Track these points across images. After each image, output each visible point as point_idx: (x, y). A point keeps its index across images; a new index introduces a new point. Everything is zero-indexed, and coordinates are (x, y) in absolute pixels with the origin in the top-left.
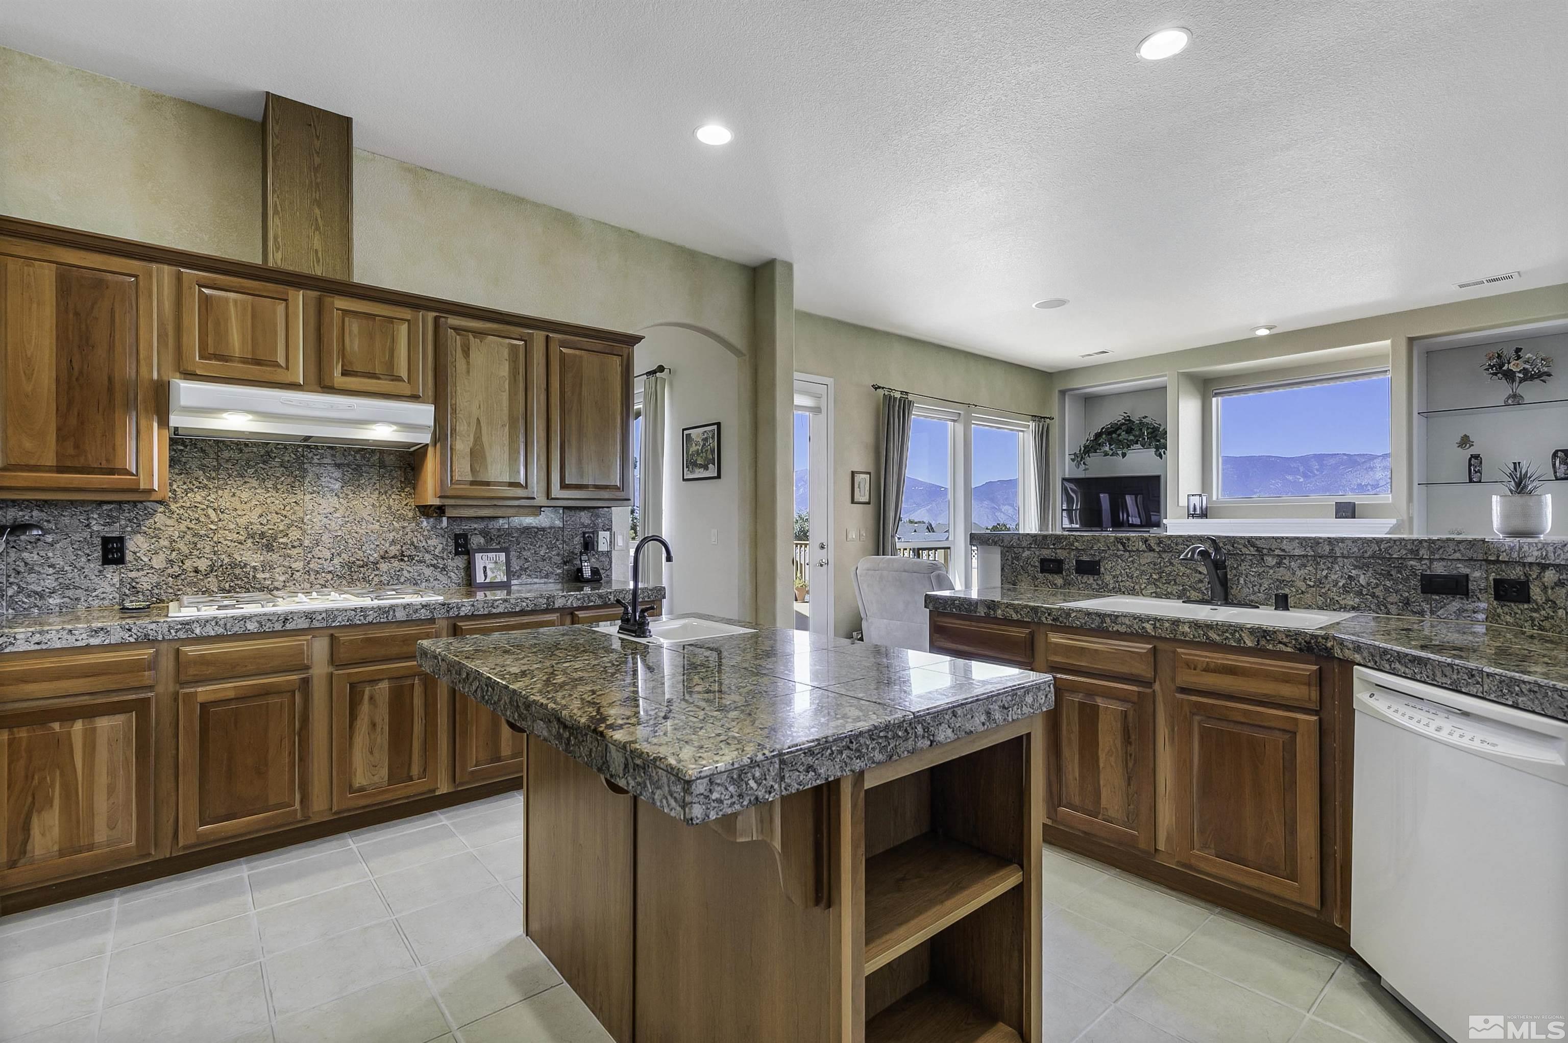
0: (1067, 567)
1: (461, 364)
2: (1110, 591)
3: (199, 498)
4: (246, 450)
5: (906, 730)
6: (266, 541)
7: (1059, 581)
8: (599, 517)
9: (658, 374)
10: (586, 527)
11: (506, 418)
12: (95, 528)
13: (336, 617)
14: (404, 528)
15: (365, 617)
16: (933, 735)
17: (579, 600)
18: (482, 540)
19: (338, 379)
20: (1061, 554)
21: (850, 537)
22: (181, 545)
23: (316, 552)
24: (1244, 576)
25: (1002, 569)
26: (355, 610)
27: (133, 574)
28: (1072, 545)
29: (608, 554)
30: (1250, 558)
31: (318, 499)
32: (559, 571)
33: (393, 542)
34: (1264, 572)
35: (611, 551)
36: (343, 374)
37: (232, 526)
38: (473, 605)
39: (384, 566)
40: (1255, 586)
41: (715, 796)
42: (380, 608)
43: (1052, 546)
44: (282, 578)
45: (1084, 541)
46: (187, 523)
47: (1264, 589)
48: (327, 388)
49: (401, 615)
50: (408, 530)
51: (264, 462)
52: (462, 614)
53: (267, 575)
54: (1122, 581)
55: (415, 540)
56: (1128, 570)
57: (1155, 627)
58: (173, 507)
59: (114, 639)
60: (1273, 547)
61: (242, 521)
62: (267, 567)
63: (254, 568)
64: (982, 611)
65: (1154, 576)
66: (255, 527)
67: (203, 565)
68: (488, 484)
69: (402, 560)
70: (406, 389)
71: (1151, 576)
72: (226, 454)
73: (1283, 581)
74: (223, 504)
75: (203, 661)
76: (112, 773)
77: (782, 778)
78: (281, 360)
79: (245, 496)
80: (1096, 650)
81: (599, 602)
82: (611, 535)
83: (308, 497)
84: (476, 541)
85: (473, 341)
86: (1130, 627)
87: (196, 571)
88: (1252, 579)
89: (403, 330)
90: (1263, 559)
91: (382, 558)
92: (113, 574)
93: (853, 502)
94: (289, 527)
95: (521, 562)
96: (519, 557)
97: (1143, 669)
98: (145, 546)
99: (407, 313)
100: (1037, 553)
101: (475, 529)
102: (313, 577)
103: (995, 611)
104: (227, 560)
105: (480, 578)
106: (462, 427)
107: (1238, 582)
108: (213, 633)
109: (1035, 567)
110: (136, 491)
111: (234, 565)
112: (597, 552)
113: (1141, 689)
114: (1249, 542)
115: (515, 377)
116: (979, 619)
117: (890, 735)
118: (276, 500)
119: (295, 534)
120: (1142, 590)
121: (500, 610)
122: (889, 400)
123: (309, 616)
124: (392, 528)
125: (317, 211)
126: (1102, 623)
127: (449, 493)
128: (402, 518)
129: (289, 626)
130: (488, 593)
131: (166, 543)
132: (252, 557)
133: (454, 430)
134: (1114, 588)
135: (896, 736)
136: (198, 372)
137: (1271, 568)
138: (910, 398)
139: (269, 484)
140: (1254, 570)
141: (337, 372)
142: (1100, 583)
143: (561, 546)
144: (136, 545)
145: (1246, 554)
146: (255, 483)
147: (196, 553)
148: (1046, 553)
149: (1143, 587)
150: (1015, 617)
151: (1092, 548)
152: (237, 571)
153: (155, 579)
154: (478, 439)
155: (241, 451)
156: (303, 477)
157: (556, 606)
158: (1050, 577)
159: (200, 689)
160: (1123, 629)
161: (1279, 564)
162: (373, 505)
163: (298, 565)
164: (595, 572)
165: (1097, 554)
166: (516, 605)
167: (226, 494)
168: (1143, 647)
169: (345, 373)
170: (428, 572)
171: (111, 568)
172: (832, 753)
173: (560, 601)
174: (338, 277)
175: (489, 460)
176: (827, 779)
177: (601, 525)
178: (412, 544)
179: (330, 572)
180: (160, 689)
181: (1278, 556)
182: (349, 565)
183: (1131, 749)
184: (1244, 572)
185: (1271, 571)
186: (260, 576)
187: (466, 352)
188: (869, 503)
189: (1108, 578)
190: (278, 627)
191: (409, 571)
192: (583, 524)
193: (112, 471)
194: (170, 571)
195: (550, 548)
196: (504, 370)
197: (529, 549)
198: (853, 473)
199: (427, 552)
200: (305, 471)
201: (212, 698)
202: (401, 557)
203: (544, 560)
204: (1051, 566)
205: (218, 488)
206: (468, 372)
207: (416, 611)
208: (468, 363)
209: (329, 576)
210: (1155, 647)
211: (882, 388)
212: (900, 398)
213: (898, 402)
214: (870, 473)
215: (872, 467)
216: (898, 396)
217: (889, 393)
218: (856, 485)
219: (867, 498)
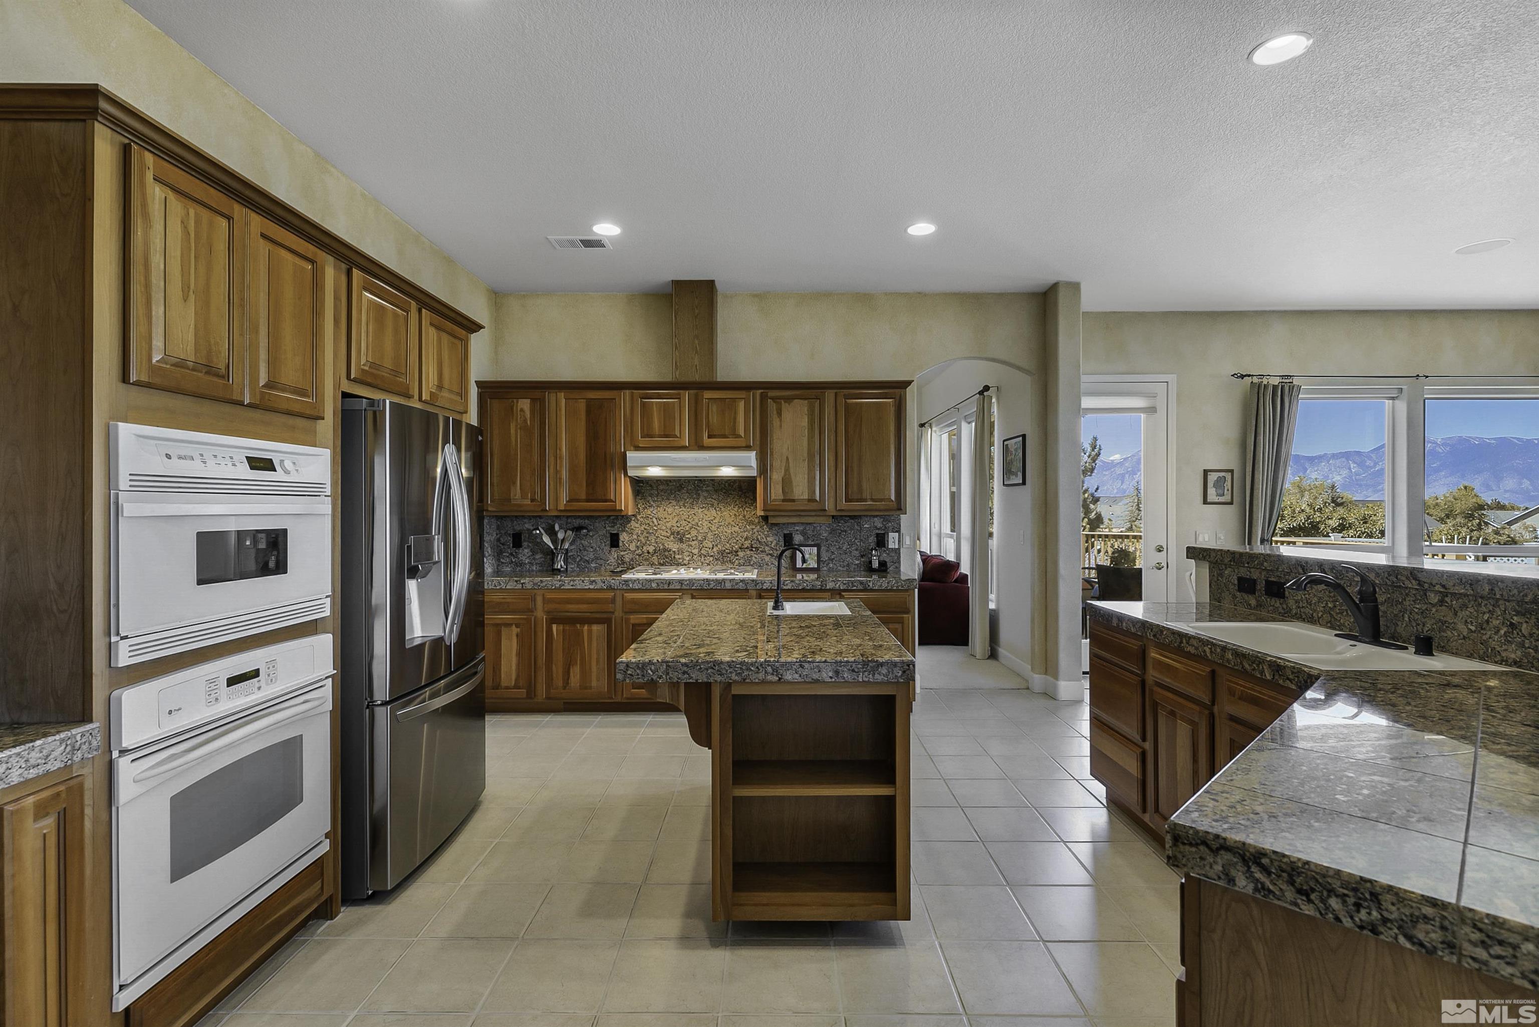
0: (1259, 587)
1: (776, 422)
2: (1292, 617)
3: (649, 513)
4: (670, 484)
5: (757, 668)
6: (680, 537)
7: (1253, 602)
8: (889, 521)
9: (985, 393)
10: (879, 529)
11: (806, 455)
12: (608, 529)
13: (694, 584)
14: (753, 529)
15: (709, 585)
16: (782, 675)
17: (845, 584)
18: (802, 538)
19: (707, 441)
20: (1255, 574)
21: (1201, 540)
22: (642, 538)
23: (704, 543)
24: (1408, 613)
25: (1210, 585)
26: (704, 580)
27: (622, 553)
28: (1262, 564)
29: (897, 551)
30: (1414, 592)
31: (706, 512)
32: (857, 562)
33: (746, 539)
34: (1427, 609)
35: (899, 549)
36: (708, 438)
37: (664, 528)
38: (771, 583)
39: (741, 554)
40: (1418, 625)
41: (629, 672)
42: (717, 580)
43: (1246, 565)
44: (688, 559)
45: (1271, 562)
46: (644, 526)
47: (1427, 629)
48: (701, 447)
49: (728, 586)
50: (755, 530)
51: (679, 491)
52: (765, 588)
53: (680, 557)
54: (1303, 607)
55: (759, 537)
56: (1307, 596)
57: (1211, 651)
58: (638, 517)
59: (598, 587)
60: (1434, 582)
61: (669, 525)
62: (681, 552)
63: (674, 552)
64: (1115, 622)
65: (1330, 605)
66: (674, 528)
67: (651, 549)
68: (793, 501)
69: (752, 550)
70: (741, 442)
71: (1327, 604)
72: (661, 487)
73: (1445, 622)
74: (660, 515)
75: (633, 601)
76: (598, 654)
77: (668, 674)
78: (677, 433)
79: (670, 510)
81: (860, 587)
82: (899, 535)
83: (700, 510)
84: (798, 538)
85: (784, 405)
87: (648, 553)
88: (1416, 617)
89: (742, 404)
90: (1426, 595)
91: (740, 548)
92: (615, 553)
93: (1205, 502)
94: (691, 528)
95: (829, 554)
96: (827, 551)
98: (627, 538)
99: (742, 394)
100: (1236, 571)
101: (797, 530)
102: (703, 559)
103: (1122, 623)
104: (661, 547)
105: (799, 564)
106: (776, 464)
107: (1403, 619)
108: (637, 587)
109: (1235, 585)
110: (615, 510)
111: (665, 550)
112: (888, 549)
113: (1201, 710)
114: (1411, 574)
115: (812, 426)
116: (1114, 629)
117: (744, 668)
118: (684, 512)
119: (694, 533)
120: (1319, 618)
121: (789, 587)
122: (1258, 390)
123: (681, 582)
124: (745, 529)
125: (697, 342)
126: (1181, 642)
127: (769, 507)
128: (751, 523)
129: (671, 587)
130: (804, 575)
131: (635, 537)
132: (674, 546)
133: (771, 465)
134: (1296, 614)
135: (749, 669)
136: (640, 445)
137: (1434, 605)
138: (1296, 382)
139: (681, 503)
140: (1418, 606)
141: (706, 435)
142: (1285, 606)
143: (858, 544)
144: (624, 537)
145: (1410, 588)
146: (674, 503)
147: (648, 542)
148: (1243, 572)
149: (1320, 615)
150: (1132, 630)
151: (1278, 569)
152: (667, 553)
153: (631, 556)
154: (787, 470)
155: (668, 485)
156: (698, 499)
157: (828, 587)
158: (1245, 596)
159: (632, 617)
160: (1192, 651)
161: (1442, 602)
162: (735, 515)
163: (696, 551)
164: (883, 565)
165: (1282, 576)
166: (799, 585)
167: (661, 509)
168: (1204, 670)
169: (710, 437)
170: (767, 558)
171: (614, 549)
172: (701, 668)
173: (830, 584)
174: (707, 379)
175: (794, 484)
176: (697, 680)
177: (891, 528)
178: (758, 540)
179: (712, 556)
180: (617, 614)
181: (1441, 592)
182: (722, 552)
184: (1408, 608)
185: (1434, 610)
186: (677, 556)
187: (779, 414)
188: (1231, 503)
189: (1291, 602)
190: (666, 587)
191: (756, 558)
192: (876, 527)
193: (606, 501)
194: (637, 552)
195: (851, 545)
196: (805, 422)
197: (835, 545)
198: (1206, 472)
199: (767, 545)
200: (699, 495)
201: (637, 622)
202: (751, 548)
203: (846, 553)
204: (1247, 586)
205: (658, 506)
206: (781, 426)
207: (737, 584)
208: (781, 420)
209: (711, 559)
210: (1213, 671)
211: (1249, 376)
212: (1277, 384)
213: (1270, 389)
214: (1232, 471)
215: (1234, 465)
216: (1276, 381)
217: (1260, 380)
218: (1210, 484)
219: (1227, 498)
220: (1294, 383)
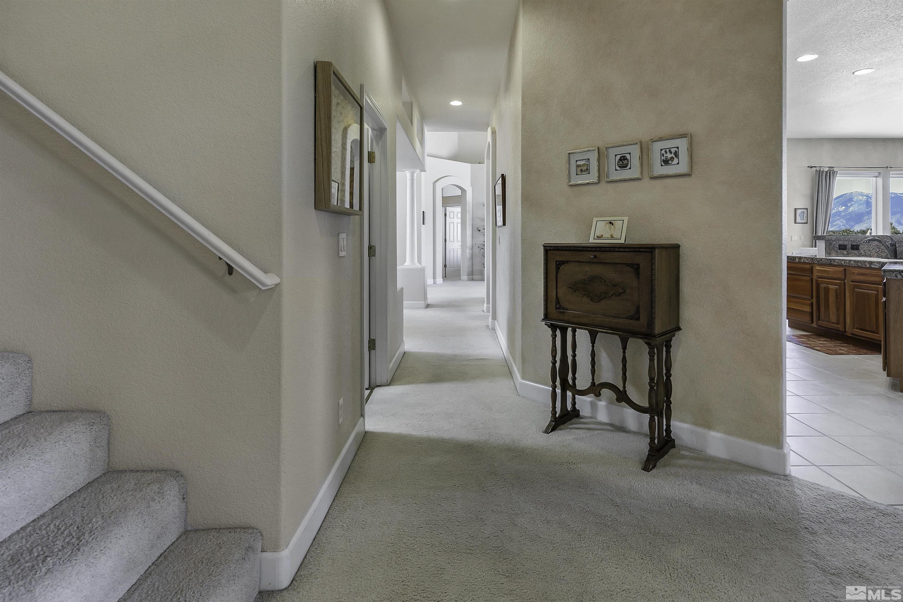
0: (848, 247)
2: (862, 256)
7: (845, 253)
20: (846, 243)
21: (793, 239)
25: (825, 249)
28: (850, 240)
43: (842, 240)
45: (854, 239)
54: (867, 252)
57: (844, 263)
64: (797, 260)
65: (877, 250)
80: (829, 271)
86: (838, 263)
93: (795, 222)
97: (842, 276)
100: (838, 242)
103: (801, 260)
109: (837, 247)
113: (841, 282)
116: (796, 263)
122: (819, 173)
126: (831, 262)
134: (864, 255)
142: (859, 253)
148: (841, 243)
149: (873, 254)
150: (807, 262)
151: (856, 241)
158: (842, 251)
160: (836, 264)
165: (858, 243)
168: (842, 269)
183: (838, 300)
188: (807, 223)
189: (862, 251)
198: (796, 209)
204: (843, 247)
210: (845, 269)
211: (815, 167)
212: (827, 170)
213: (825, 173)
214: (807, 209)
215: (808, 206)
216: (826, 169)
217: (820, 169)
218: (797, 215)
219: (805, 221)
220: (835, 170)
